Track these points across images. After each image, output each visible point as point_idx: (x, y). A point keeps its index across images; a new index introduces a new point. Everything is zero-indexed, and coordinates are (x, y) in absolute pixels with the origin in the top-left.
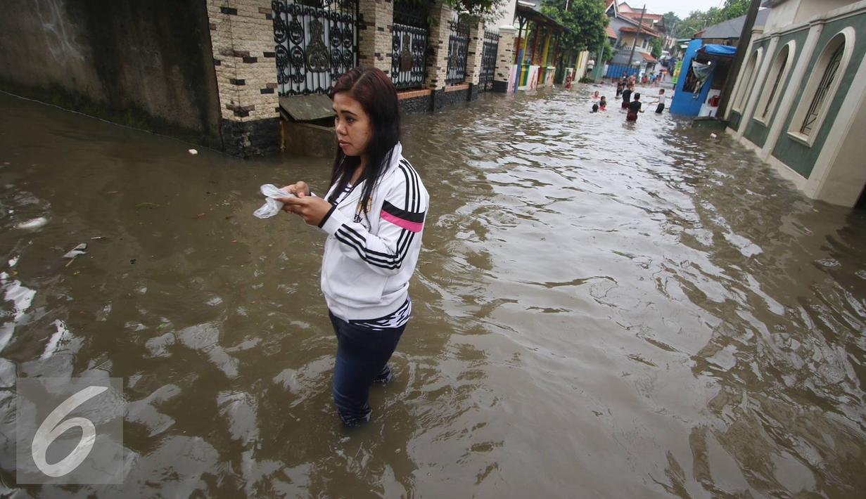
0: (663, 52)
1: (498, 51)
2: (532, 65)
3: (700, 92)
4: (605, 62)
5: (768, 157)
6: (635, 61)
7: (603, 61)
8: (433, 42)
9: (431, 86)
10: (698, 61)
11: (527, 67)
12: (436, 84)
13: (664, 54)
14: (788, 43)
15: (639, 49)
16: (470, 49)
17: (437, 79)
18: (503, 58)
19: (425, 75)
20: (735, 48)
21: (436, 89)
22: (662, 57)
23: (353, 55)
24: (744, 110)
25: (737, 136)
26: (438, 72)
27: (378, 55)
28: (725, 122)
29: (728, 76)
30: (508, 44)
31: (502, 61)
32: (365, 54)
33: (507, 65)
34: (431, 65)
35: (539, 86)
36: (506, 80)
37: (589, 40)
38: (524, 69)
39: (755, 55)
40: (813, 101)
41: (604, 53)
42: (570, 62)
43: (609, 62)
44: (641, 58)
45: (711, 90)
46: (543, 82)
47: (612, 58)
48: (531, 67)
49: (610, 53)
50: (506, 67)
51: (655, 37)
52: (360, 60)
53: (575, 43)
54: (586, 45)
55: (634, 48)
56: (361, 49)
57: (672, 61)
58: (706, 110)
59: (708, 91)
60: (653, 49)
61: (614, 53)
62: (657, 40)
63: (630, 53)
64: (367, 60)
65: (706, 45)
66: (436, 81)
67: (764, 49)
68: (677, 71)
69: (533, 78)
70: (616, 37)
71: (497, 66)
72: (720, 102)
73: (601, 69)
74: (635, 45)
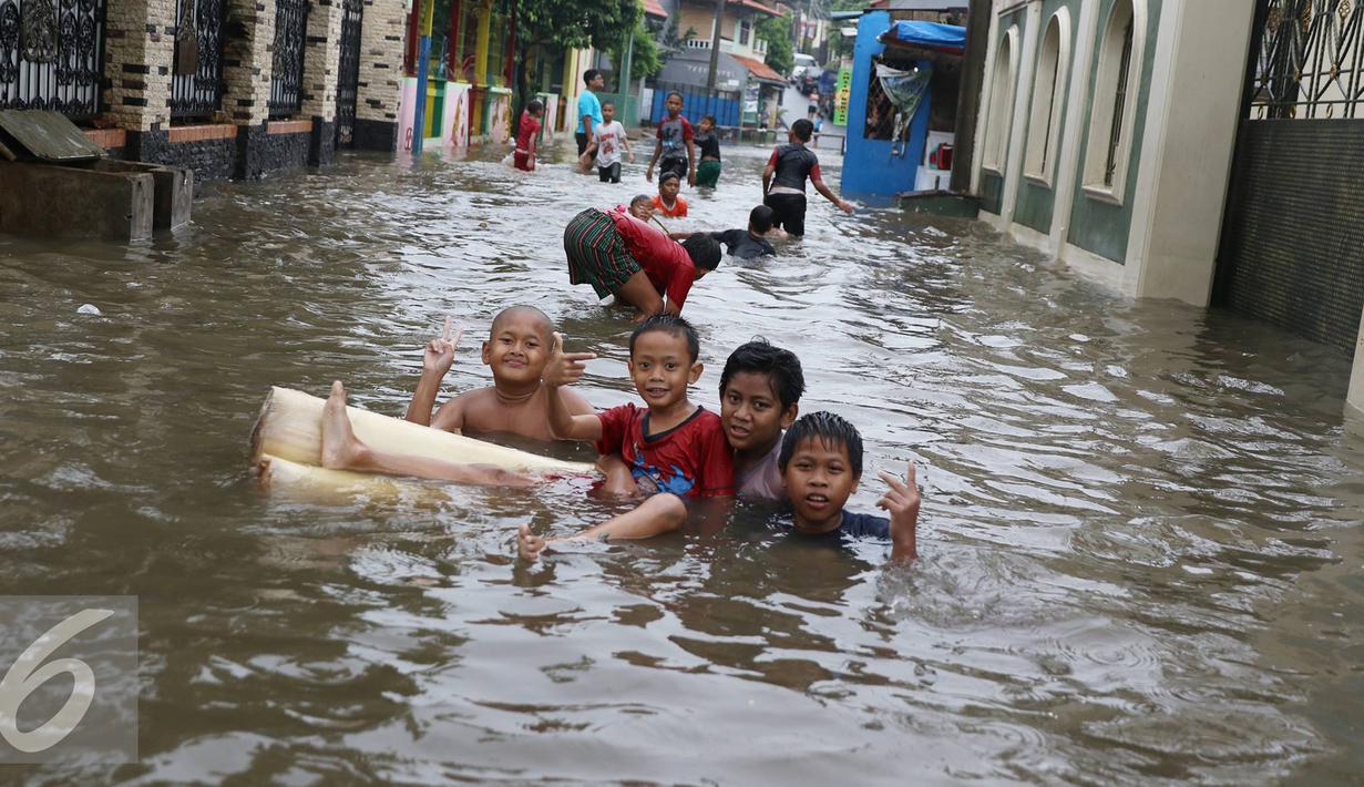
0: (798, 56)
1: (364, 40)
2: (452, 79)
3: (907, 140)
4: (643, 82)
5: (1061, 250)
6: (725, 79)
7: (635, 79)
8: (241, 7)
9: (237, 115)
10: (888, 62)
11: (440, 85)
12: (251, 110)
13: (801, 63)
14: (1056, 13)
15: (732, 47)
16: (311, 30)
17: (253, 97)
18: (379, 59)
19: (222, 89)
20: (963, 29)
21: (252, 122)
22: (798, 71)
23: (95, 27)
24: (1006, 164)
25: (1002, 222)
26: (255, 81)
27: (151, 29)
28: (973, 198)
29: (961, 93)
30: (391, 22)
31: (377, 66)
32: (121, 26)
33: (391, 77)
34: (237, 64)
35: (474, 139)
36: (393, 116)
37: (593, 19)
38: (432, 92)
39: (1005, 43)
40: (1115, 116)
41: (635, 57)
42: (546, 79)
43: (651, 83)
44: (742, 71)
45: (931, 132)
46: (483, 130)
47: (658, 73)
48: (450, 86)
49: (654, 55)
50: (390, 83)
51: (771, 16)
52: (109, 40)
53: (557, 26)
54: (587, 31)
55: (716, 44)
56: (110, 15)
57: (827, 80)
58: (928, 178)
59: (927, 135)
60: (770, 48)
61: (663, 57)
62: (777, 24)
63: (708, 58)
64: (126, 41)
65: (897, 22)
66: (250, 103)
67: (1018, 25)
68: (841, 96)
69: (457, 117)
70: (664, 14)
71: (361, 80)
72: (956, 159)
73: (633, 102)
74: (718, 37)
